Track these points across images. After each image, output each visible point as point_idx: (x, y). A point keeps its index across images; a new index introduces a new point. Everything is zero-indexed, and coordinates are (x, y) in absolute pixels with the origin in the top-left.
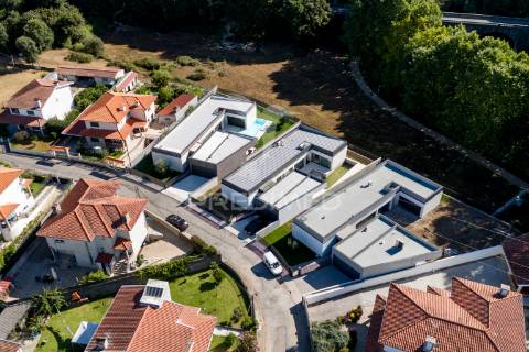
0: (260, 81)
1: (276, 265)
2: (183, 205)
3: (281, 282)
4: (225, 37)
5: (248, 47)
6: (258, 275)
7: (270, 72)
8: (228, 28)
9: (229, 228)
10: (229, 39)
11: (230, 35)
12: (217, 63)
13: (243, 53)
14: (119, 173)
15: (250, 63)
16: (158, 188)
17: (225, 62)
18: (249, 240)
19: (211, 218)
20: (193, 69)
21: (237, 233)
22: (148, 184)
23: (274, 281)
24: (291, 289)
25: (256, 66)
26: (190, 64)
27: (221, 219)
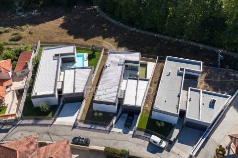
0: (57, 31)
1: (161, 142)
2: (75, 126)
3: (169, 150)
4: (17, 10)
5: (35, 13)
6: (154, 152)
7: (59, 25)
8: (17, 4)
9: (114, 130)
10: (20, 11)
11: (20, 8)
12: (23, 27)
13: (34, 17)
14: (14, 123)
15: (43, 22)
16: (50, 122)
17: (27, 25)
18: (131, 132)
19: (98, 128)
20: (10, 34)
21: (121, 131)
22: (41, 122)
23: (165, 152)
24: (177, 152)
25: (48, 23)
26: (6, 32)
27: (105, 126)
